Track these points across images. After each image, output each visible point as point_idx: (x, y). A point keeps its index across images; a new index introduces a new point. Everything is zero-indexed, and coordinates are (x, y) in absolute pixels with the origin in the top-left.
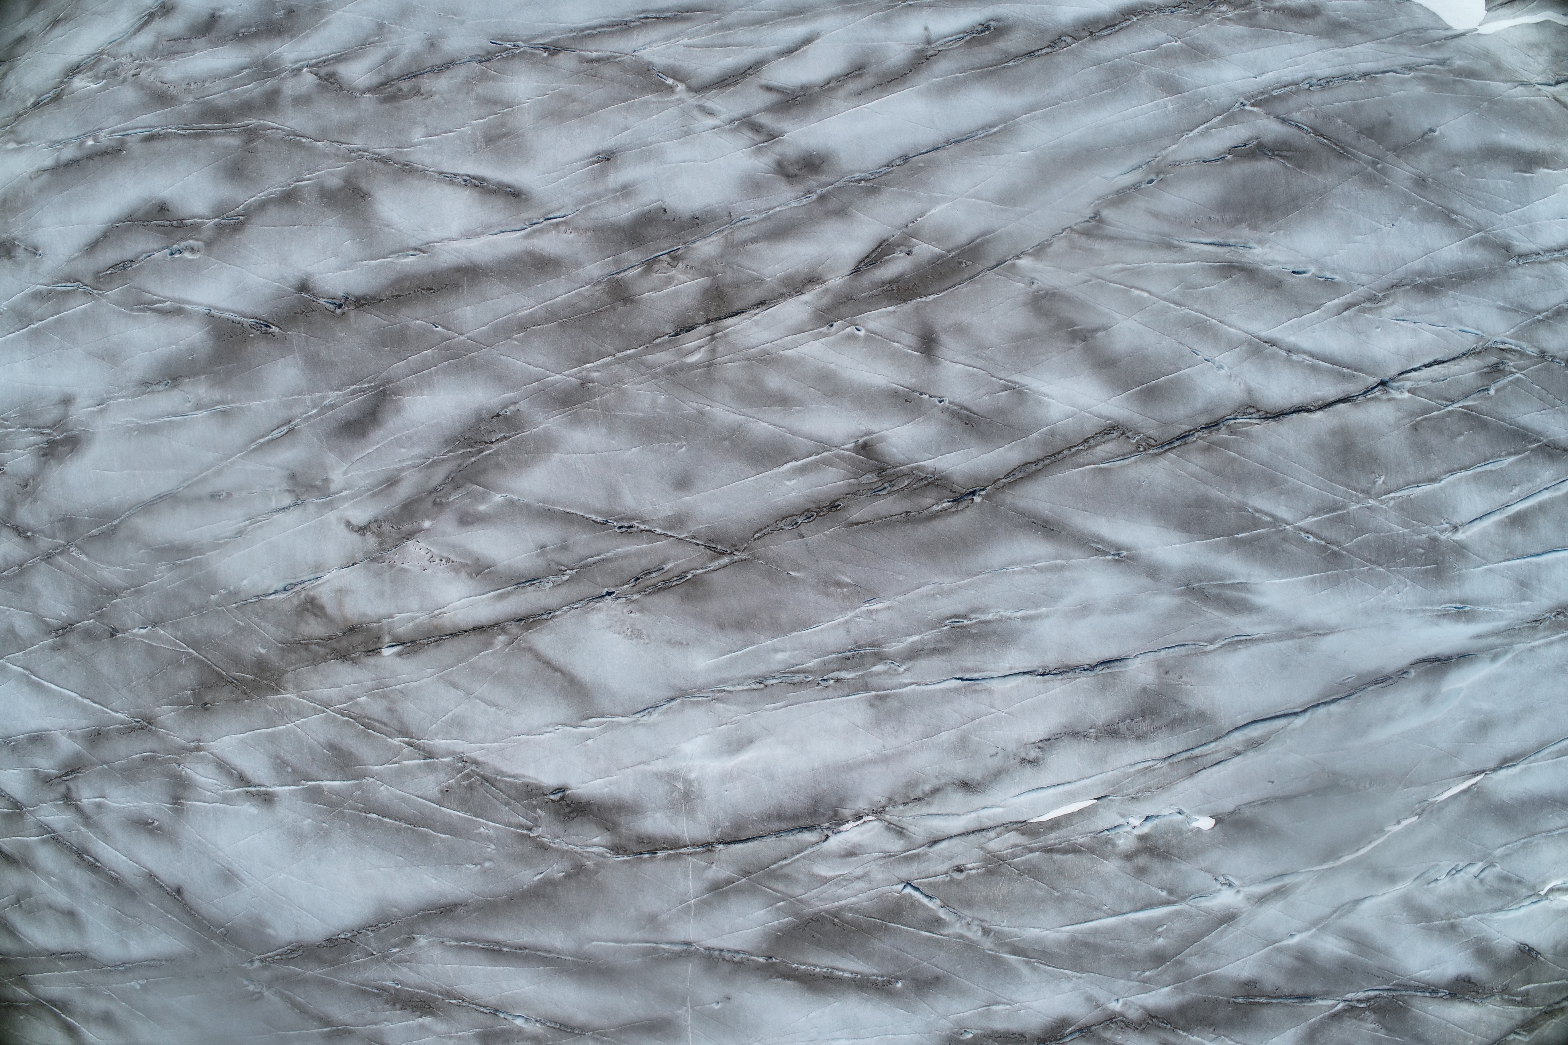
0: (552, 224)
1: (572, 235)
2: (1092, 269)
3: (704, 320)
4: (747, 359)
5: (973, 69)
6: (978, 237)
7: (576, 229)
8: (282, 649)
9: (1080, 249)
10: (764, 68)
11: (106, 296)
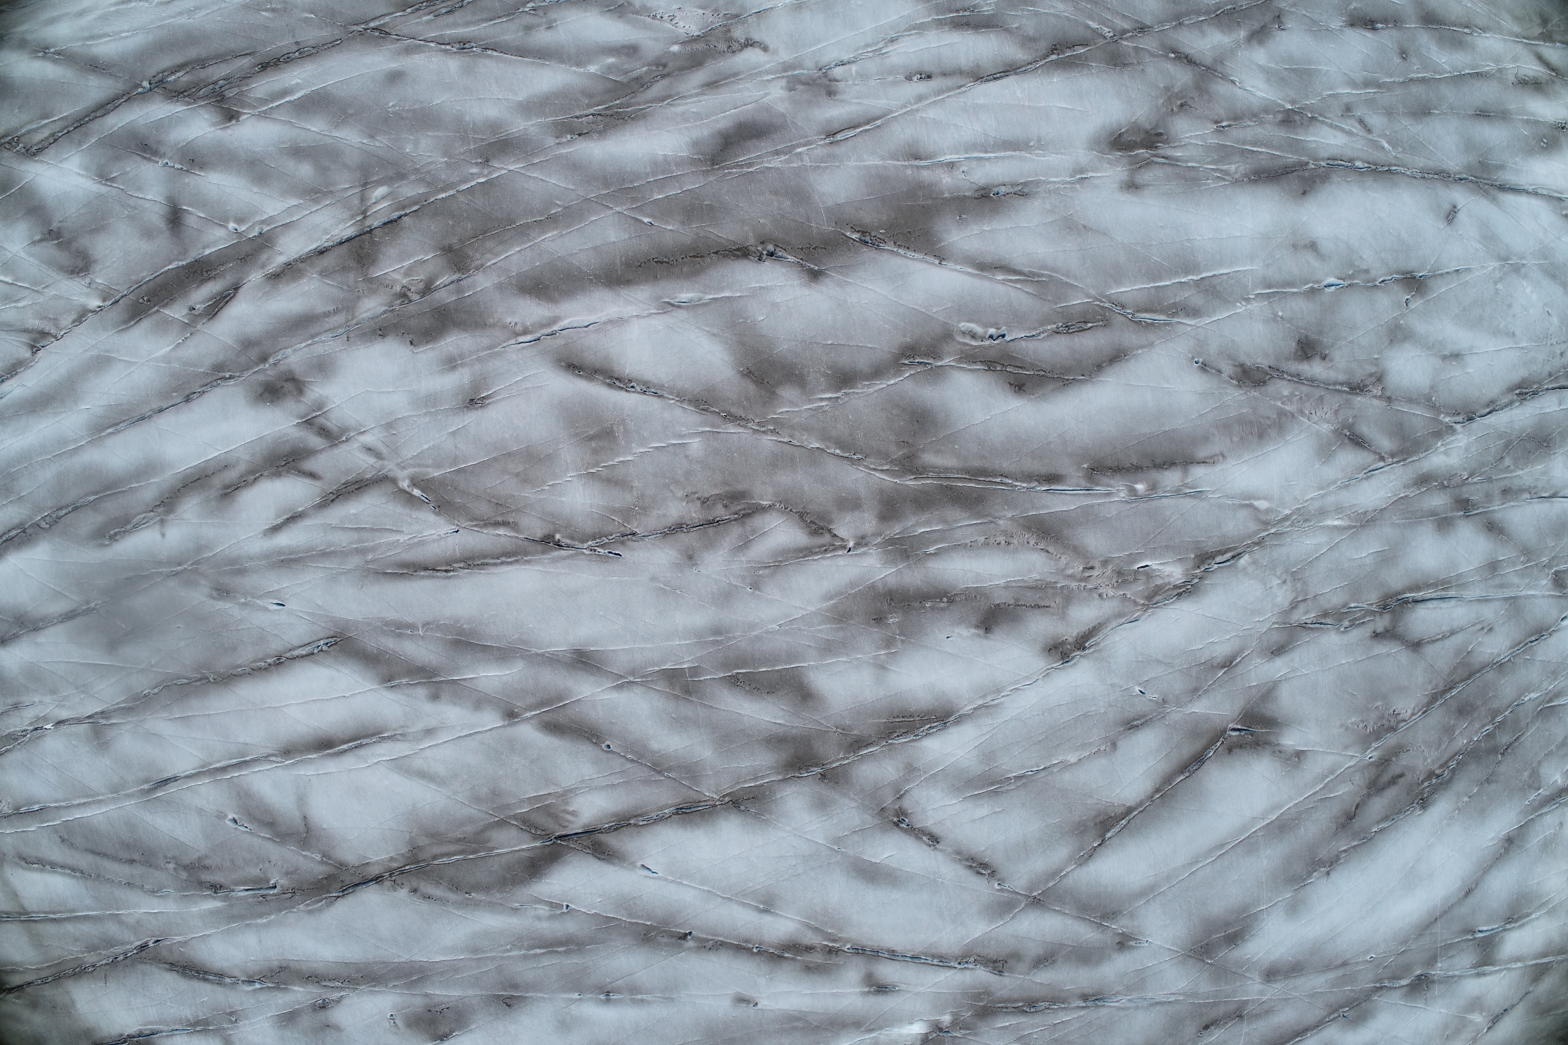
0: (531, 332)
1: (509, 320)
2: (41, 299)
3: (374, 232)
4: (332, 192)
5: (124, 492)
6: (132, 326)
7: (505, 327)
9: (50, 318)
10: (318, 500)
11: (1090, 298)
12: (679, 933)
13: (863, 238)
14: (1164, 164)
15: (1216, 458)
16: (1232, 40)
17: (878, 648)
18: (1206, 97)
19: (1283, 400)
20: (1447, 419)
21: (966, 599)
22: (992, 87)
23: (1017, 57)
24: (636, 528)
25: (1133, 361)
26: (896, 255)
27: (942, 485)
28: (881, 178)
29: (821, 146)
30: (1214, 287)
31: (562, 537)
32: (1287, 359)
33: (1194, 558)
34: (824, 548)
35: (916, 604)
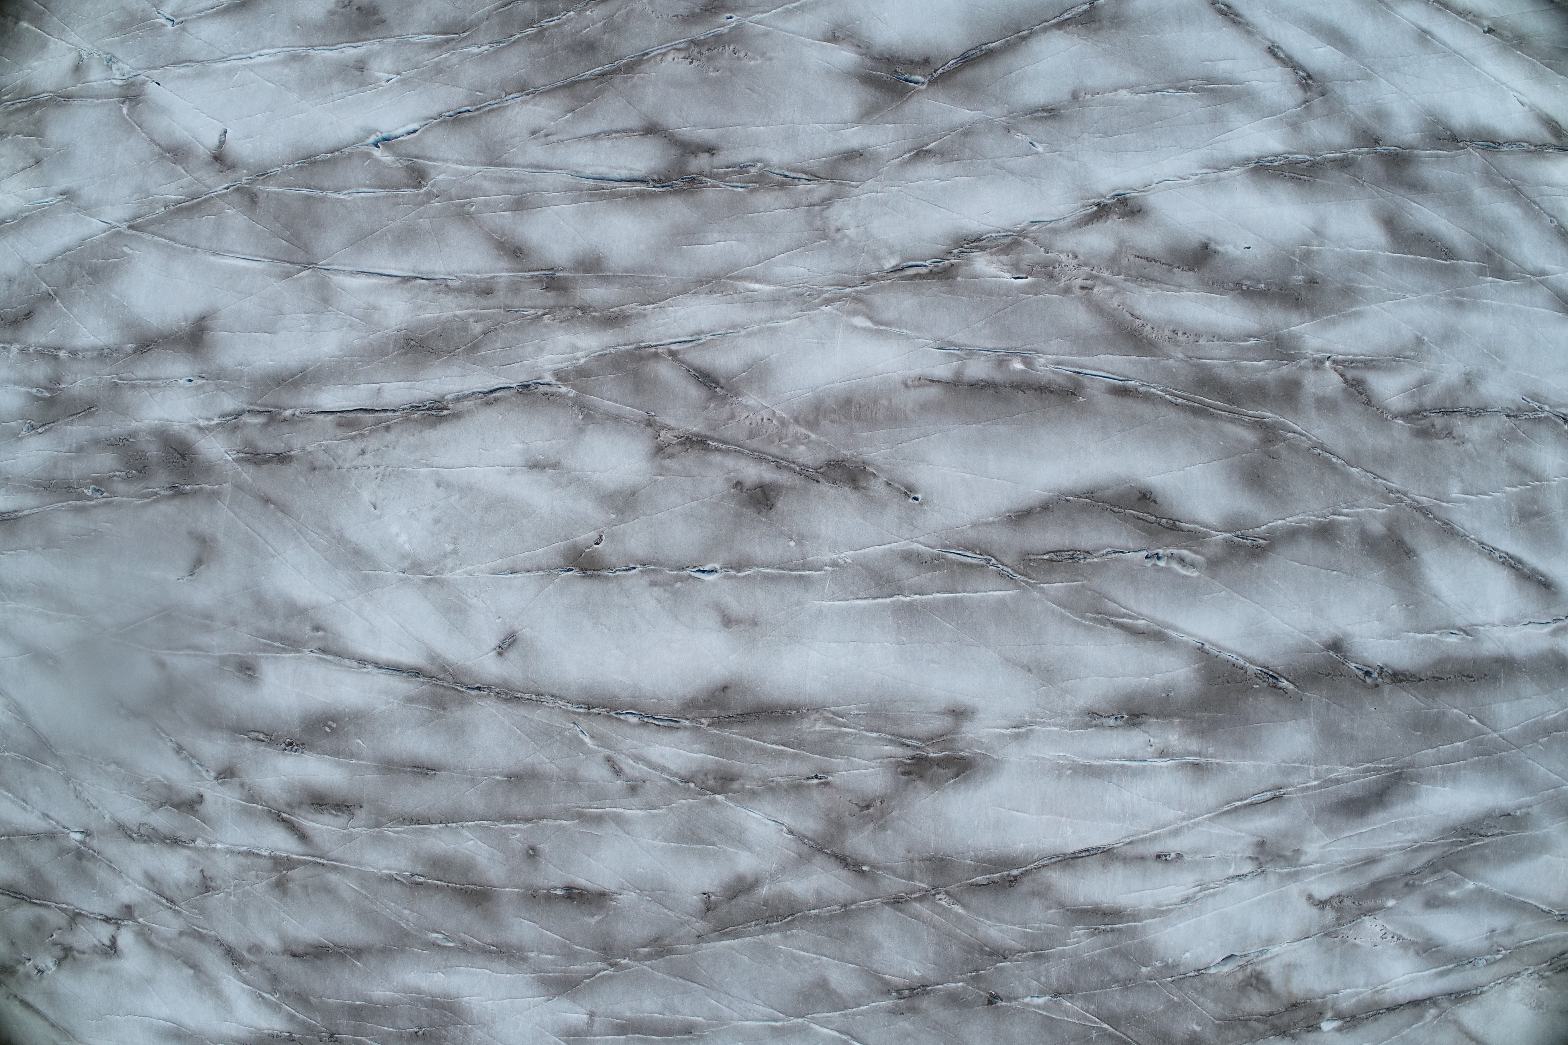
8: (1219, 1026)
11: (1040, 588)
12: (1495, 36)
13: (1275, 681)
14: (911, 738)
15: (916, 383)
16: (781, 884)
17: (1318, 253)
18: (833, 815)
19: (807, 440)
20: (564, 389)
21: (1223, 283)
22: (1096, 840)
23: (1058, 874)
24: (1506, 421)
25: (1003, 509)
26: (1249, 659)
27: (1238, 406)
28: (1241, 745)
29: (1292, 786)
30: (877, 585)
31: (1563, 426)
32: (792, 488)
33: (957, 276)
34: (1353, 365)
35: (1274, 289)
